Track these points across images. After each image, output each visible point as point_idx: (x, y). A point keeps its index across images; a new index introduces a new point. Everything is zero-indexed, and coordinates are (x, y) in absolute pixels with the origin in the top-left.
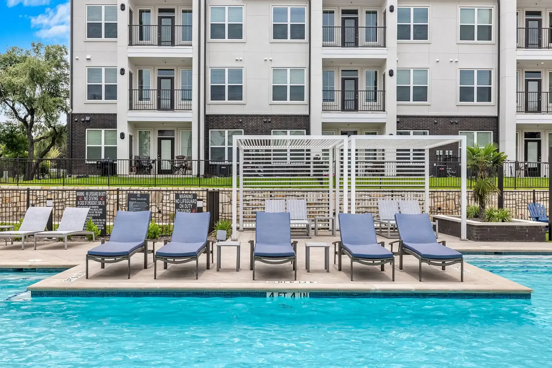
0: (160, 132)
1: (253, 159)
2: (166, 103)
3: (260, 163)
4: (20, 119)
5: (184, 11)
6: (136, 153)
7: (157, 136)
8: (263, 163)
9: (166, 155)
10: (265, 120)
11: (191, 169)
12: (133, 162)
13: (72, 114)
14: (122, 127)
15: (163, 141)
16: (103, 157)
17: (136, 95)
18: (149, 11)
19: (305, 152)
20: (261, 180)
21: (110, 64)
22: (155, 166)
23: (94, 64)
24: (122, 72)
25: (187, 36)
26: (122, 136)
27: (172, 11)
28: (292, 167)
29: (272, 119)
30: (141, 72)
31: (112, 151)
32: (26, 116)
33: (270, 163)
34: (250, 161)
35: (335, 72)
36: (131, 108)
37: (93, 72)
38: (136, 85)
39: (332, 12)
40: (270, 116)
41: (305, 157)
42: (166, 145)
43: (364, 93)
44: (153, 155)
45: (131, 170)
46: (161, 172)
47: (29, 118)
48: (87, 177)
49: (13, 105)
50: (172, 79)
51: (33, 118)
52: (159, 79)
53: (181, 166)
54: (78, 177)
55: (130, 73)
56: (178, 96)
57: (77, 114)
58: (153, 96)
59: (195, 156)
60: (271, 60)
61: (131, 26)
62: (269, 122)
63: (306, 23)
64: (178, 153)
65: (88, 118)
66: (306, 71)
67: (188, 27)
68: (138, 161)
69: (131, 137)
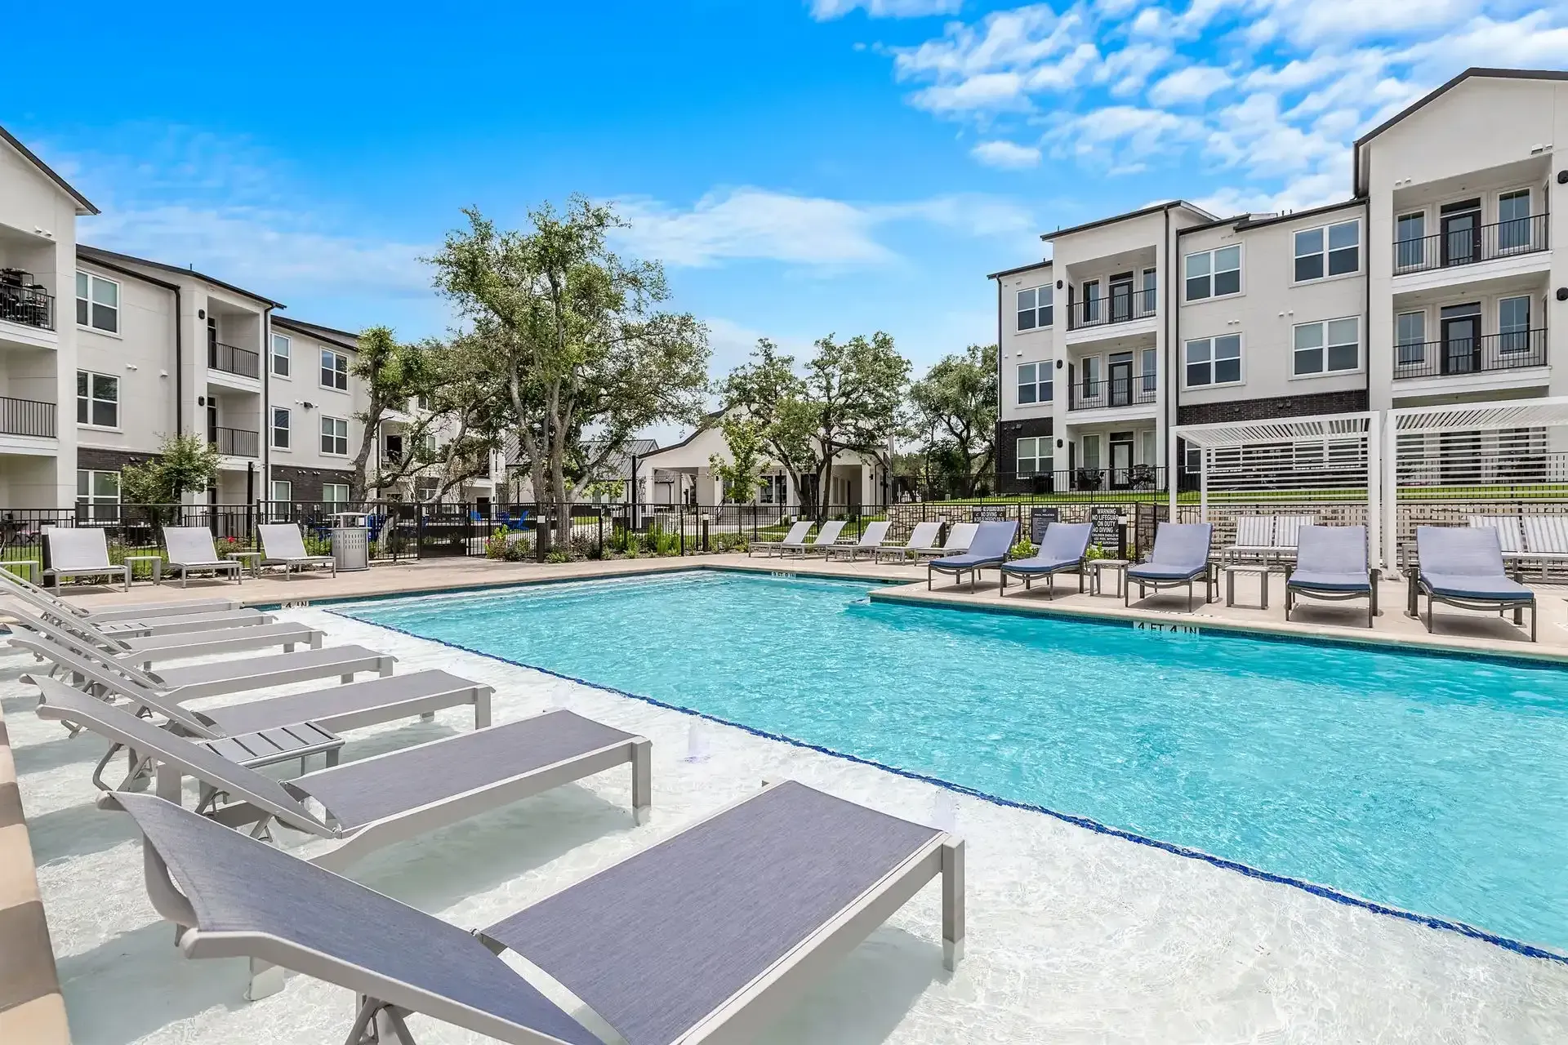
0: (1113, 436)
1: (1259, 464)
2: (1121, 396)
3: (1271, 469)
4: (956, 435)
5: (1146, 272)
6: (1080, 463)
7: (1108, 441)
8: (1276, 469)
9: (1122, 463)
10: (1281, 405)
11: (1154, 481)
12: (1076, 473)
13: (1001, 423)
14: (1060, 432)
15: (1116, 447)
16: (1037, 470)
17: (1079, 391)
18: (1096, 283)
19: (1360, 449)
20: (1273, 494)
21: (1044, 358)
22: (1106, 479)
23: (1024, 361)
24: (1060, 365)
25: (1150, 305)
26: (1060, 444)
27: (1130, 275)
28: (1333, 473)
29: (1293, 403)
30: (1087, 363)
31: (1047, 463)
32: (963, 431)
33: (1291, 469)
34: (1254, 468)
35: (1426, 314)
36: (1071, 408)
37: (1026, 371)
38: (1079, 377)
39: (1421, 215)
40: (1290, 398)
41: (1360, 456)
42: (1122, 452)
43: (1498, 340)
44: (1103, 464)
45: (1072, 486)
46: (1113, 487)
47: (965, 433)
48: (1018, 495)
49: (949, 419)
50: (1130, 365)
51: (969, 432)
52: (1111, 367)
53: (1141, 479)
54: (1008, 496)
55: (1070, 365)
56: (1138, 385)
57: (1006, 422)
58: (1103, 389)
59: (1160, 462)
60: (1291, 314)
61: (1071, 306)
62: (1289, 407)
63: (1361, 245)
64: (1138, 460)
65: (1019, 426)
66: (1361, 322)
67: (1150, 291)
68: (1082, 473)
69: (1071, 445)
